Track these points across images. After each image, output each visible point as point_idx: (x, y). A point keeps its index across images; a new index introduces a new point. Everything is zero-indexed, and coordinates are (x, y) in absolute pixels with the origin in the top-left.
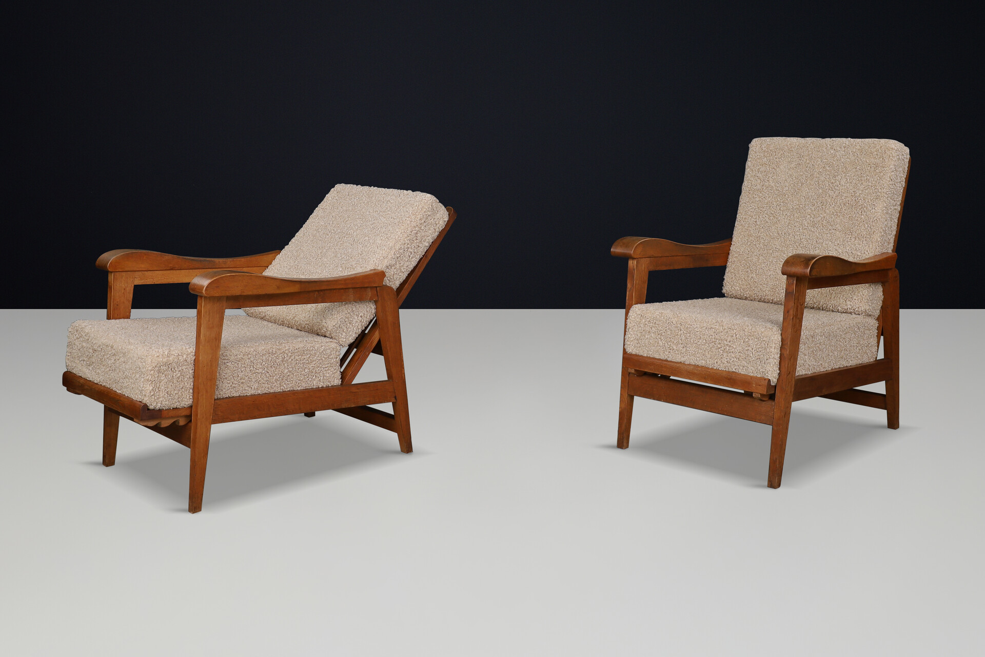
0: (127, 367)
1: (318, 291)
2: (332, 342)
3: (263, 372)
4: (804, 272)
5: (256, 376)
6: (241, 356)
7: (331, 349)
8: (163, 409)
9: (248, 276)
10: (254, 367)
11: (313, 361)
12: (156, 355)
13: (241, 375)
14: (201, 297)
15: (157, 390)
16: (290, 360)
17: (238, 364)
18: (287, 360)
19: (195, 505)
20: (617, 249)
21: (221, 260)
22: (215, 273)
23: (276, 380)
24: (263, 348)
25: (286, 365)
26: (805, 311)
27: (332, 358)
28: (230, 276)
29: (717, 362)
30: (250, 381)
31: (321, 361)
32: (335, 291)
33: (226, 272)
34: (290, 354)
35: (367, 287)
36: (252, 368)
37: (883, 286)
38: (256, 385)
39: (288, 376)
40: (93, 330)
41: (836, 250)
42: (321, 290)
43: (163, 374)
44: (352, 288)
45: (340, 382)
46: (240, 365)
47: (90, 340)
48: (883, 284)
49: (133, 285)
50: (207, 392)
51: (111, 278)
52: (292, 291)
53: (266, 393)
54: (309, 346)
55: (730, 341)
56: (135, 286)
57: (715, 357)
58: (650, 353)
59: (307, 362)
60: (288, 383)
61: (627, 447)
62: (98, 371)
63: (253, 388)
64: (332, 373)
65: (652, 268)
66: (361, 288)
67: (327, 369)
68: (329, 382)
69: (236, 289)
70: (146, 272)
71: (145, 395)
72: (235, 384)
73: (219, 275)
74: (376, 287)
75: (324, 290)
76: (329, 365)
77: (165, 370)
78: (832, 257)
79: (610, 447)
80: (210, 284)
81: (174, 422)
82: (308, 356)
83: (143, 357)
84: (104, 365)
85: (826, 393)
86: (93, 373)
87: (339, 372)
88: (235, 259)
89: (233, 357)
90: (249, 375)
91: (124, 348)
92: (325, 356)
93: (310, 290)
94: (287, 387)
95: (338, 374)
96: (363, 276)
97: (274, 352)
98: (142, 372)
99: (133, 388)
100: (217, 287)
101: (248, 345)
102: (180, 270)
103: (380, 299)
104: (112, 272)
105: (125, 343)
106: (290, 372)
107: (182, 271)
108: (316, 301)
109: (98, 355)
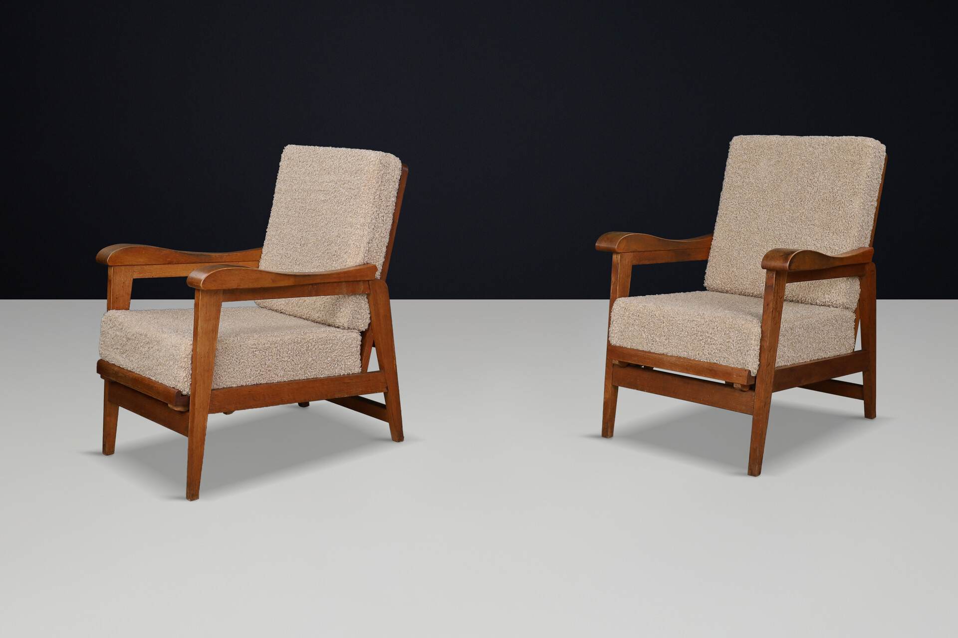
0: (161, 354)
1: (312, 284)
2: (353, 332)
3: (289, 360)
4: (784, 267)
5: (282, 364)
6: (269, 345)
7: (352, 339)
9: (244, 270)
10: (280, 356)
11: (336, 350)
13: (268, 363)
14: (199, 290)
16: (314, 349)
17: (266, 352)
18: (311, 349)
19: (192, 493)
20: (602, 244)
21: (217, 254)
22: (212, 267)
23: (301, 368)
24: (289, 337)
25: (310, 354)
26: (785, 304)
27: (353, 347)
28: (226, 270)
29: (699, 354)
30: (276, 369)
31: (343, 350)
32: (328, 285)
33: (222, 266)
34: (314, 344)
35: (360, 281)
36: (278, 357)
37: (861, 280)
38: (282, 373)
39: (312, 364)
40: (125, 320)
41: (815, 245)
42: (315, 284)
44: (345, 282)
45: (360, 370)
48: (861, 278)
49: (132, 279)
50: (204, 382)
51: (111, 271)
52: (287, 285)
54: (331, 335)
55: (711, 334)
57: (697, 349)
58: (634, 345)
59: (330, 351)
60: (312, 371)
61: (612, 436)
62: (131, 359)
63: (279, 375)
64: (352, 361)
65: (635, 263)
66: (354, 281)
67: (348, 358)
68: (350, 370)
69: (233, 283)
70: (144, 267)
71: (179, 381)
72: (263, 371)
73: (216, 269)
74: (368, 281)
75: (318, 284)
76: (350, 354)
78: (811, 252)
79: (596, 437)
80: (207, 277)
82: (330, 346)
84: (137, 353)
85: (805, 384)
86: (127, 360)
87: (359, 361)
88: (231, 254)
89: (260, 346)
90: (276, 363)
91: (157, 337)
92: (347, 346)
93: (305, 283)
94: (311, 375)
95: (358, 363)
96: (355, 270)
97: (299, 341)
98: (175, 359)
99: (166, 375)
100: (214, 281)
101: (275, 335)
102: (178, 264)
103: (372, 292)
104: (112, 266)
105: (159, 332)
106: (314, 360)
107: (180, 265)
108: (309, 295)
109: (132, 343)
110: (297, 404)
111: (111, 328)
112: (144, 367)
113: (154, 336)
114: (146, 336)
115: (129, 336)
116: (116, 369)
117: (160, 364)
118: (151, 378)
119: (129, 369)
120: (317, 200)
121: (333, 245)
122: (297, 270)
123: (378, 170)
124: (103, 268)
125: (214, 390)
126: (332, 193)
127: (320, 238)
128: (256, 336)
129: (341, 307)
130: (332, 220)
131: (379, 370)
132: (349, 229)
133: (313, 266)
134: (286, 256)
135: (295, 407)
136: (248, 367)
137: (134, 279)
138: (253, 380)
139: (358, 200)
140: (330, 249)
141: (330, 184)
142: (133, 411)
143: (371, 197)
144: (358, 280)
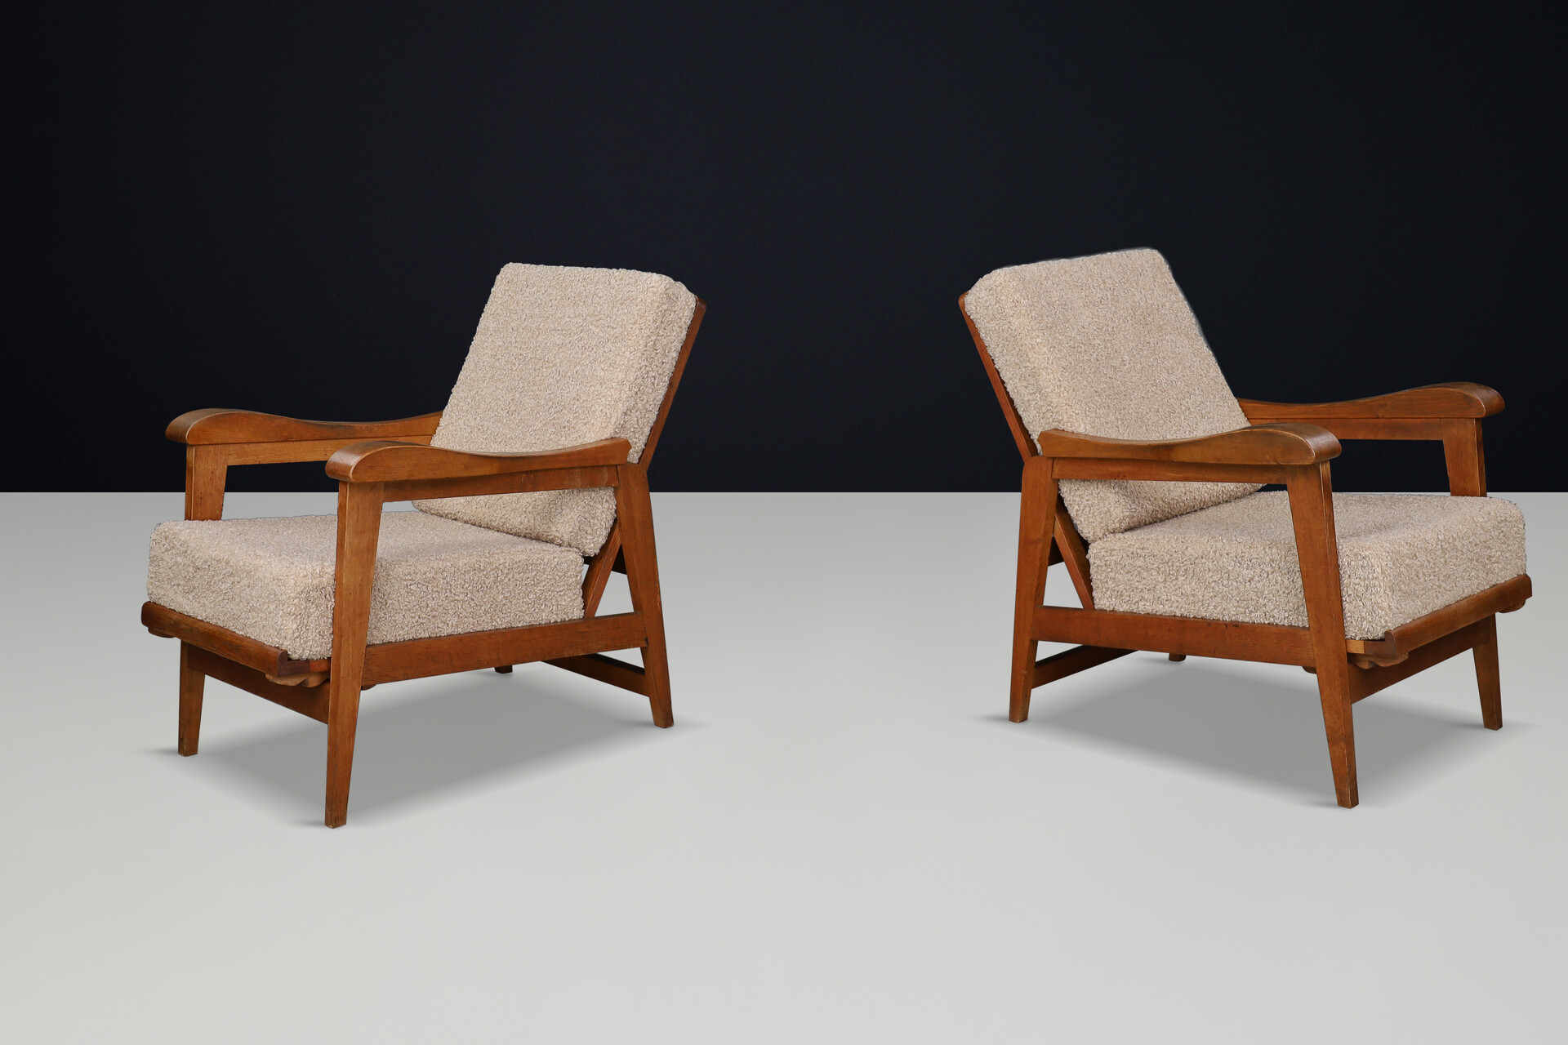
0: (254, 593)
1: (526, 472)
2: (569, 551)
3: (466, 599)
5: (455, 606)
6: (432, 575)
7: (569, 562)
8: (312, 659)
9: (419, 449)
10: (451, 592)
11: (542, 581)
12: (301, 575)
13: (432, 604)
14: (345, 483)
15: (304, 630)
16: (507, 579)
17: (427, 587)
18: (502, 581)
19: (336, 815)
21: (364, 425)
22: (368, 445)
23: (486, 612)
24: (465, 561)
25: (500, 588)
27: (570, 577)
28: (391, 449)
30: (445, 613)
31: (553, 581)
32: (552, 472)
33: (385, 444)
34: (506, 571)
35: (602, 466)
36: (448, 594)
38: (455, 621)
39: (504, 605)
40: (193, 537)
42: (531, 472)
43: (313, 603)
44: (579, 467)
45: (583, 614)
46: (430, 588)
47: (189, 552)
49: (226, 467)
50: (354, 634)
51: (191, 455)
52: (488, 473)
53: (470, 632)
54: (535, 557)
56: (228, 467)
59: (533, 583)
60: (503, 616)
62: (203, 601)
63: (450, 624)
64: (569, 599)
66: (593, 467)
67: (562, 593)
68: (566, 614)
69: (401, 471)
70: (246, 446)
71: (285, 637)
72: (423, 618)
73: (375, 448)
74: (616, 466)
75: (536, 471)
76: (566, 587)
77: (316, 597)
80: (360, 463)
81: (301, 683)
82: (533, 574)
83: (281, 578)
84: (213, 592)
86: (195, 604)
87: (580, 598)
88: (385, 424)
89: (419, 577)
90: (445, 604)
91: (247, 564)
92: (560, 574)
93: (515, 471)
94: (501, 622)
95: (579, 601)
96: (596, 448)
97: (482, 568)
98: (279, 601)
99: (264, 626)
100: (371, 467)
101: (443, 557)
102: (300, 441)
103: (621, 484)
104: (192, 446)
105: (250, 556)
106: (506, 598)
107: (303, 443)
108: (522, 489)
109: (204, 575)
110: (493, 669)
111: (167, 550)
112: (225, 615)
113: (242, 564)
114: (227, 563)
115: (199, 564)
116: (175, 617)
117: (252, 609)
118: (237, 632)
119: (199, 618)
120: (548, 344)
121: (565, 411)
122: (495, 449)
123: (659, 302)
124: (179, 448)
125: (368, 646)
126: (575, 334)
127: (543, 401)
128: (411, 560)
129: (564, 507)
130: (569, 374)
131: (632, 611)
132: (598, 387)
133: (524, 443)
134: (479, 430)
135: (490, 674)
136: (399, 611)
137: (229, 468)
138: (408, 634)
139: (619, 345)
140: (559, 419)
141: (574, 320)
142: (231, 684)
143: (641, 342)
144: (600, 464)
